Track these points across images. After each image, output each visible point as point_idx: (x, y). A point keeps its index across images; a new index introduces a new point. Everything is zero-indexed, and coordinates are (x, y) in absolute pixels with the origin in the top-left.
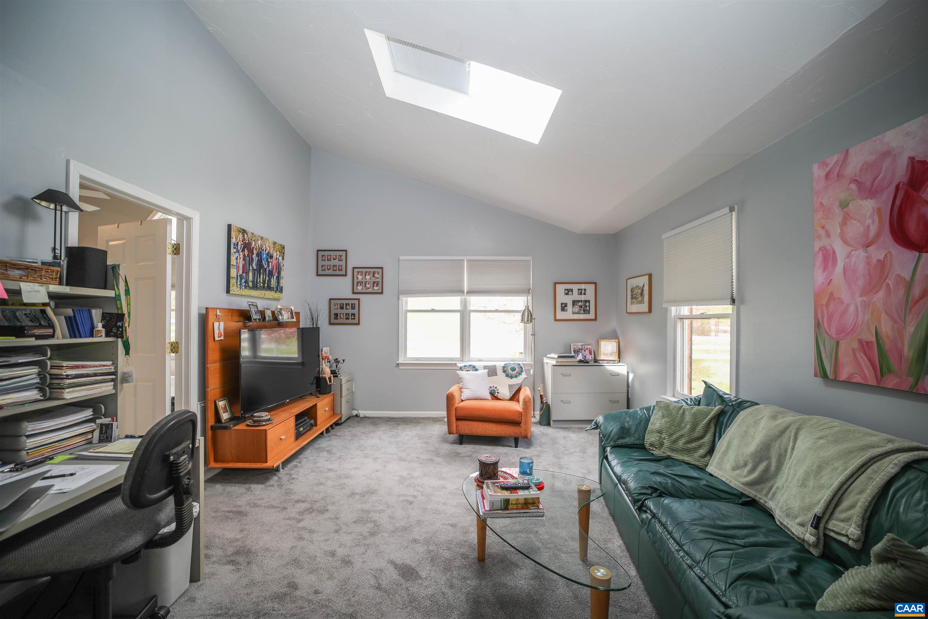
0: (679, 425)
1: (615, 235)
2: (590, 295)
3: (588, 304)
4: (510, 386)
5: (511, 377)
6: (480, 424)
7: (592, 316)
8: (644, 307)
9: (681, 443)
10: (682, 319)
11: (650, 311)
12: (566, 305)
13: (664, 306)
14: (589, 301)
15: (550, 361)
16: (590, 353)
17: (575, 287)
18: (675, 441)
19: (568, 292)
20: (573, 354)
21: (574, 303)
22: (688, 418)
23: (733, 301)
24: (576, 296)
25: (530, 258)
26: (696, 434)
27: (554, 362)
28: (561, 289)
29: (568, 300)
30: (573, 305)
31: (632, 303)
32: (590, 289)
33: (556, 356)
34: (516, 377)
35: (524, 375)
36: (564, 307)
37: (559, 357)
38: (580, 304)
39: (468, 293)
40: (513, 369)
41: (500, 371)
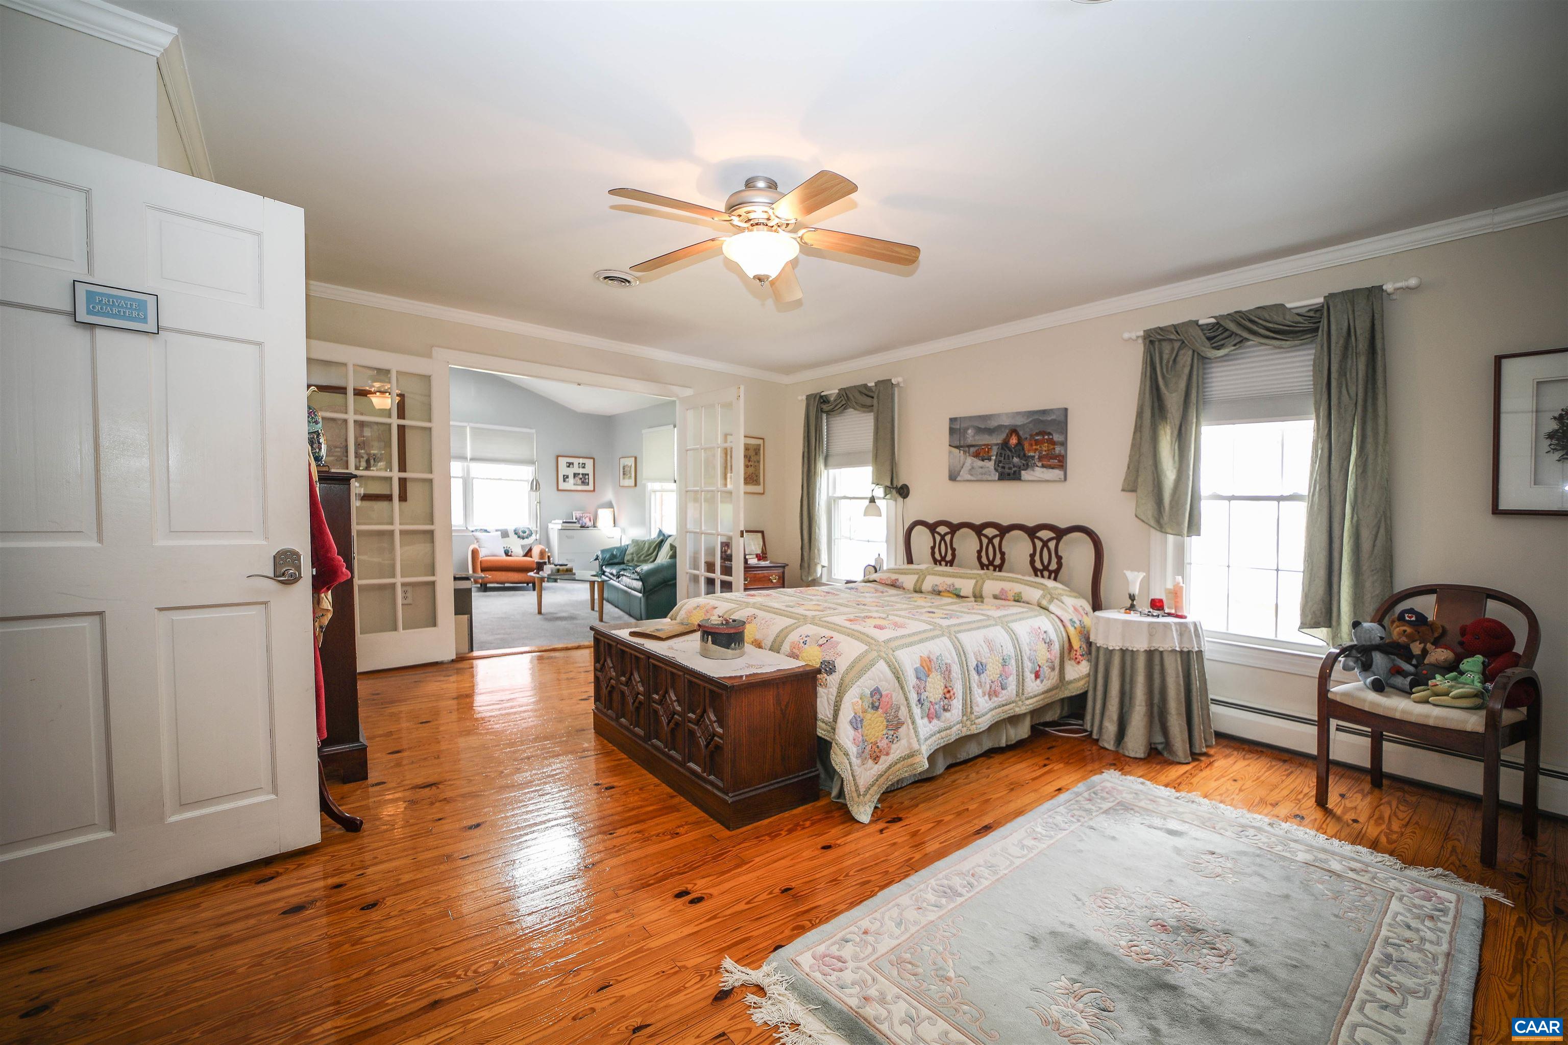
0: (642, 549)
1: (610, 417)
2: (589, 469)
3: (587, 477)
4: (523, 547)
5: (523, 539)
6: (504, 573)
7: (591, 487)
8: (632, 482)
9: (642, 557)
10: (655, 492)
11: (636, 485)
12: (567, 477)
13: (643, 482)
14: (588, 475)
15: (555, 526)
16: (590, 521)
17: (576, 461)
18: (640, 557)
19: (570, 465)
20: (574, 520)
21: (575, 475)
22: (647, 545)
23: (675, 481)
24: (576, 469)
25: (534, 431)
26: (649, 552)
27: (560, 527)
28: (563, 462)
29: (570, 472)
30: (574, 477)
31: (624, 478)
32: (589, 463)
33: (561, 522)
34: (527, 538)
35: (533, 537)
36: (566, 478)
37: (564, 522)
38: (581, 476)
39: (471, 459)
40: (524, 532)
41: (511, 534)
